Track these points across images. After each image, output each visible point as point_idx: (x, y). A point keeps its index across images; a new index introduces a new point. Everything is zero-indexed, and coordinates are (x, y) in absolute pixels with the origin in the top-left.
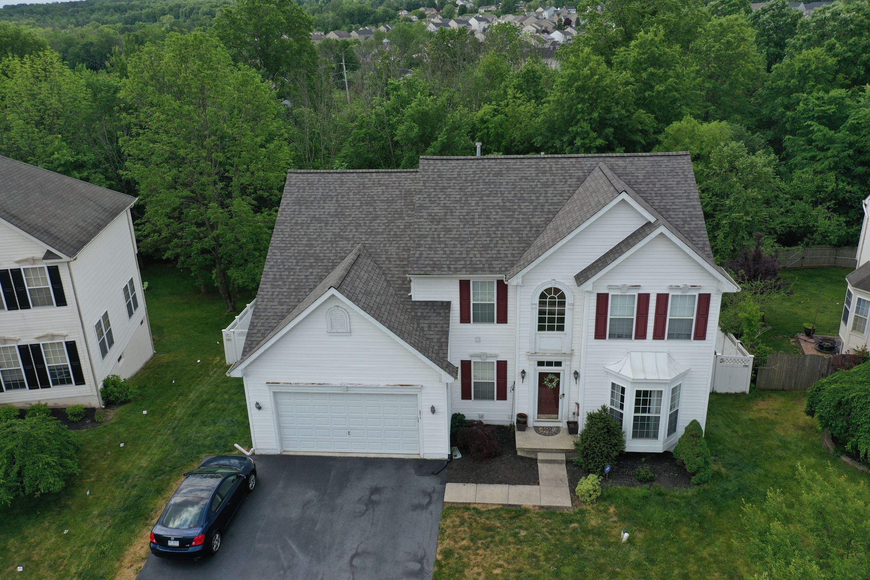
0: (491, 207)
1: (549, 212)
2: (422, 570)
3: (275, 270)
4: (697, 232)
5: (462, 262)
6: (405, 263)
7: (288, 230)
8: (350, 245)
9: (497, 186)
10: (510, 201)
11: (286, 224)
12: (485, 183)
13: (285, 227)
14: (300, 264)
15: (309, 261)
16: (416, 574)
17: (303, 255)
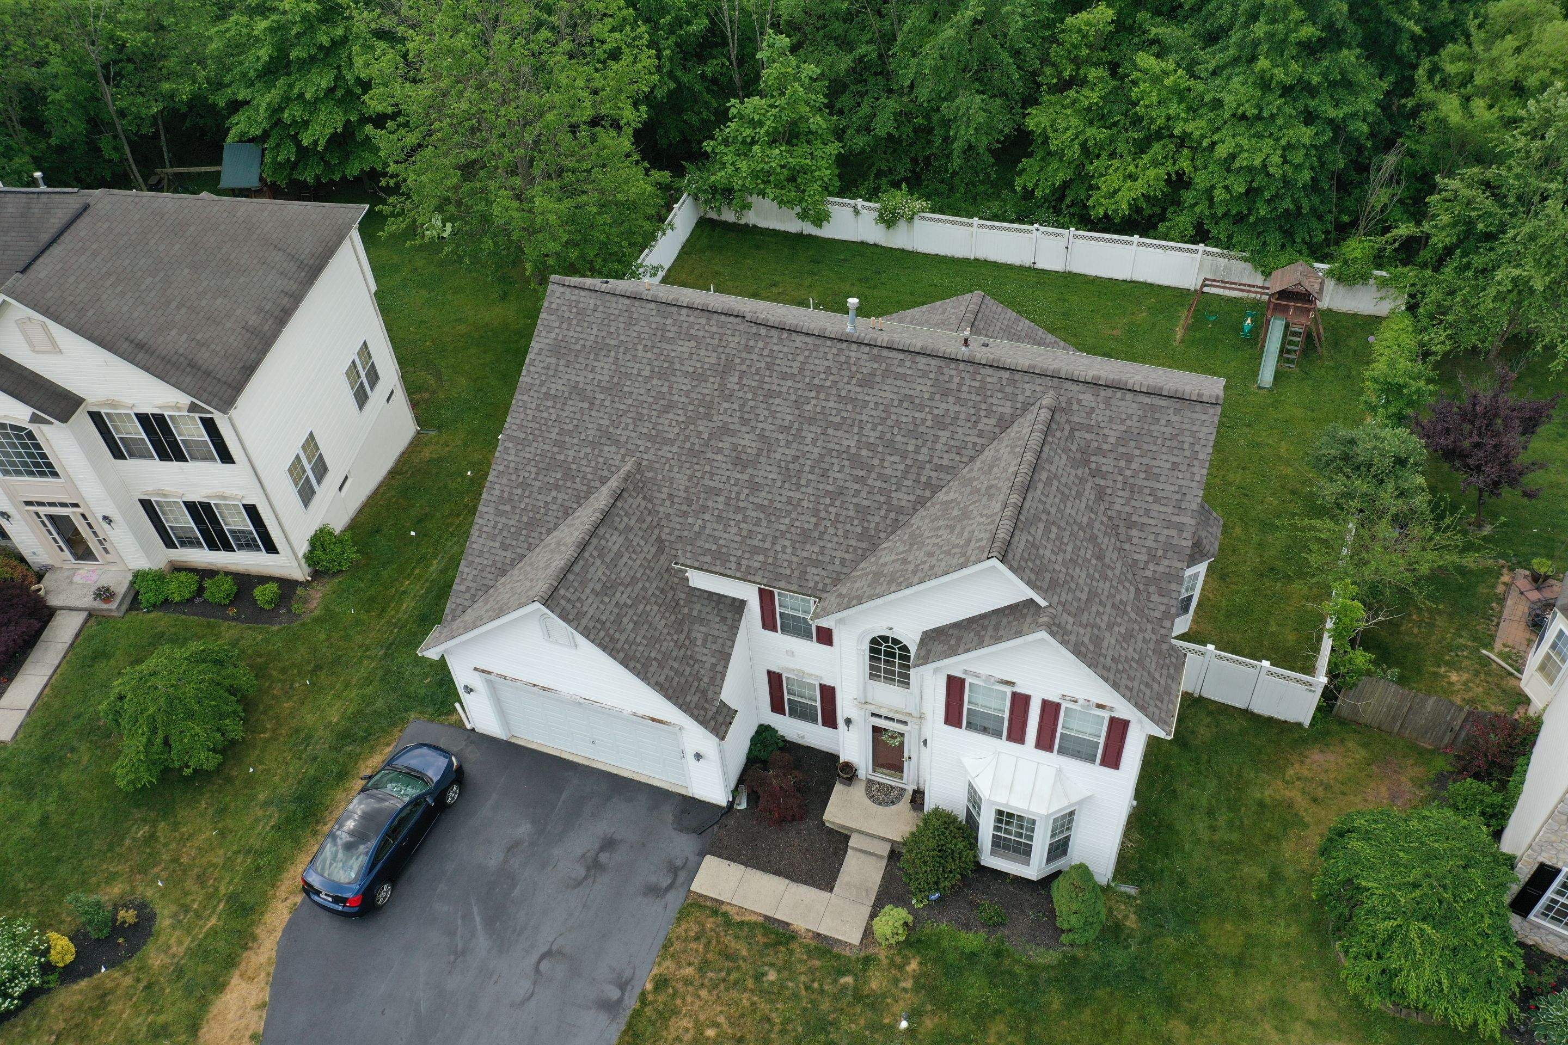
0: (835, 454)
1: (928, 485)
2: (620, 1001)
3: (504, 481)
4: (1164, 584)
5: (761, 558)
7: (534, 406)
8: (619, 457)
9: (858, 410)
10: (870, 446)
11: (532, 393)
12: (841, 399)
13: (530, 399)
14: (540, 477)
15: (553, 474)
16: (610, 1007)
17: (547, 460)
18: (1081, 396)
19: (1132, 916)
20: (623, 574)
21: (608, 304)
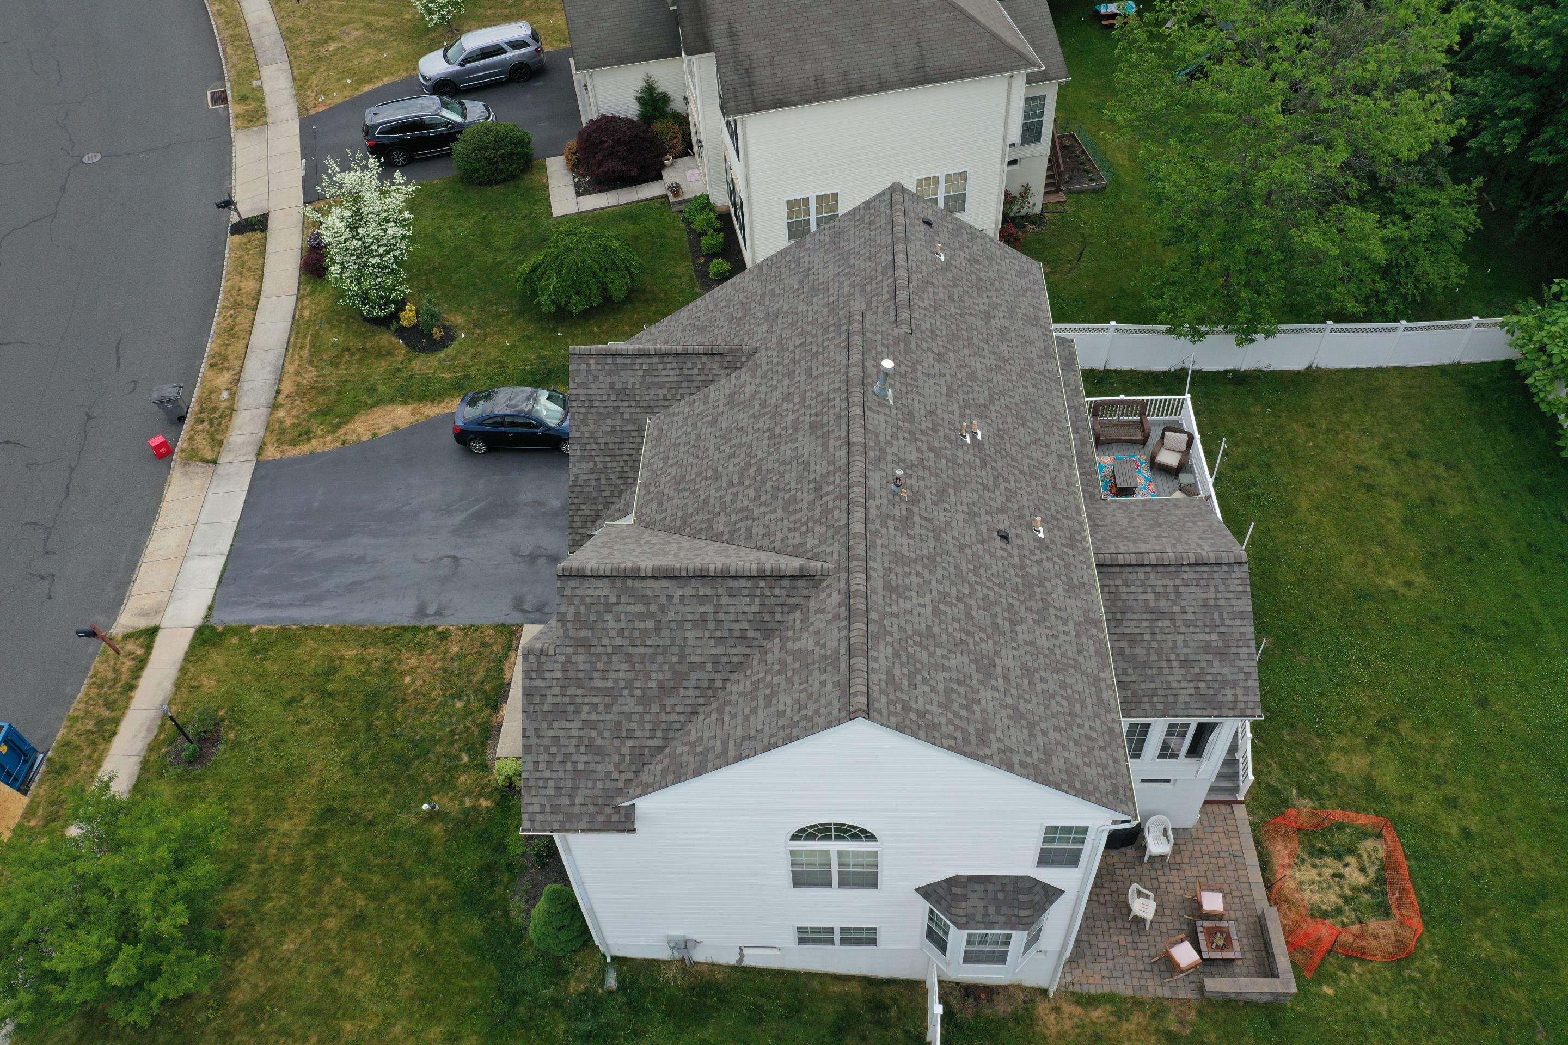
0: (749, 451)
9: (789, 439)
10: (759, 470)
12: (796, 421)
16: (421, 611)
18: (835, 594)
19: (582, 987)
20: (646, 398)
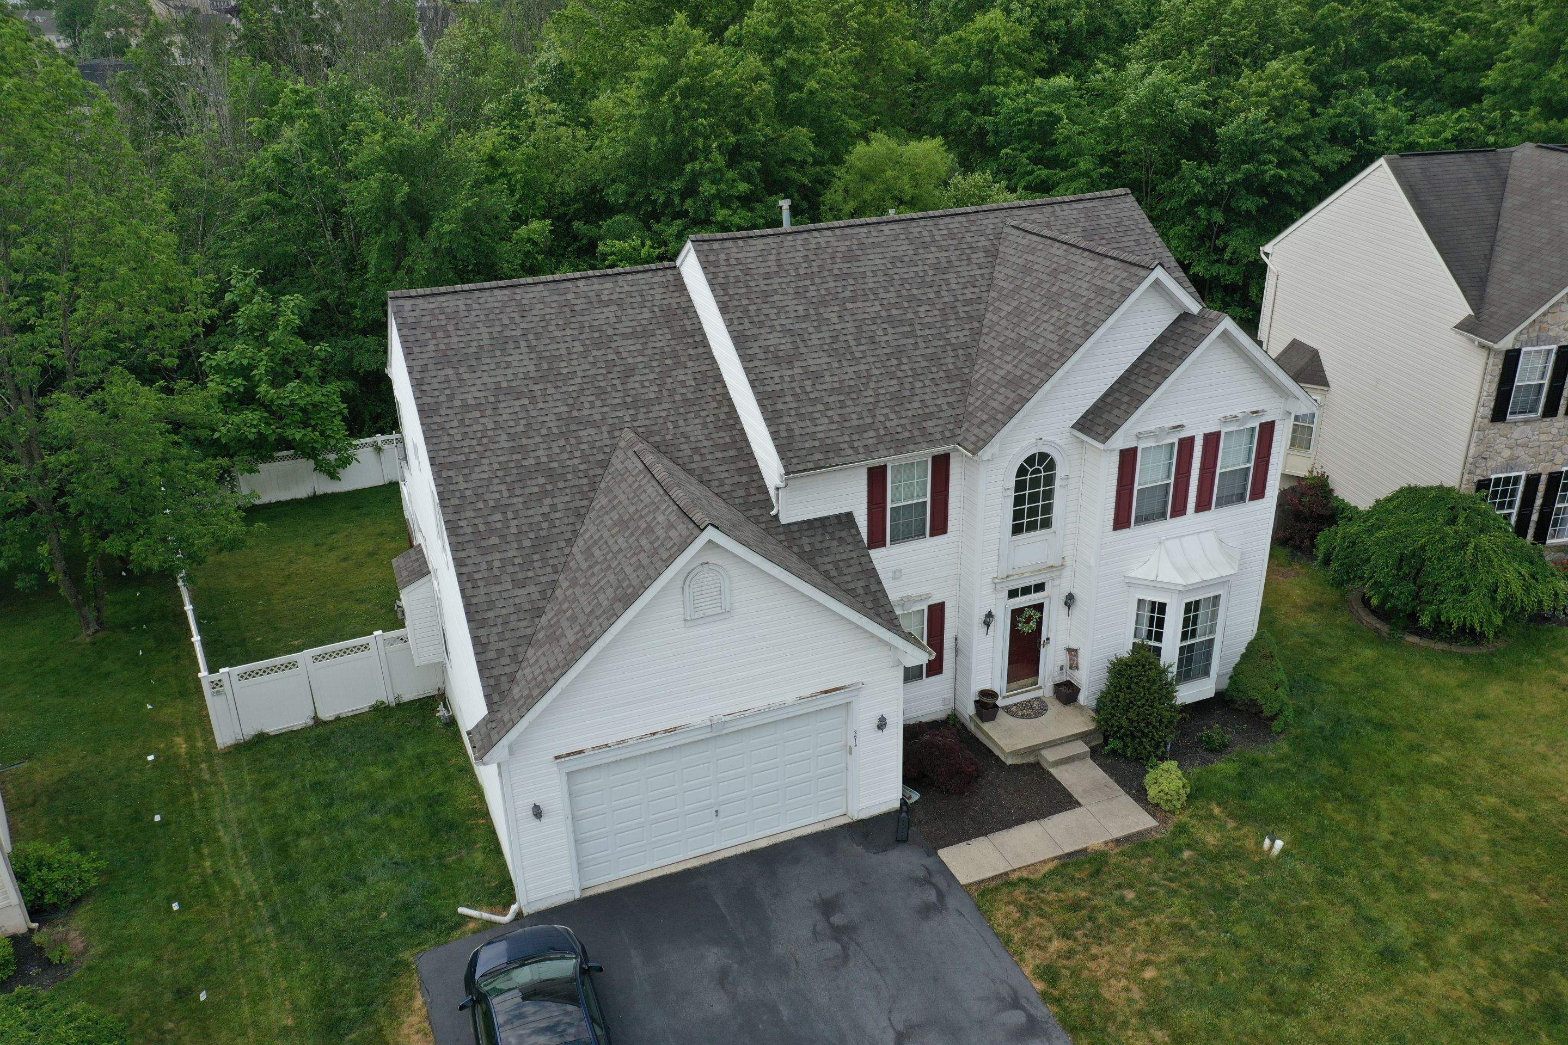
0: (868, 322)
1: (970, 318)
3: (470, 514)
5: (872, 434)
6: (732, 453)
7: (456, 424)
8: (606, 436)
13: (445, 419)
14: (517, 492)
15: (534, 482)
16: (1028, 1032)
17: (514, 471)
21: (482, 301)
